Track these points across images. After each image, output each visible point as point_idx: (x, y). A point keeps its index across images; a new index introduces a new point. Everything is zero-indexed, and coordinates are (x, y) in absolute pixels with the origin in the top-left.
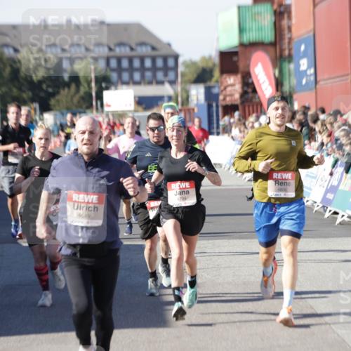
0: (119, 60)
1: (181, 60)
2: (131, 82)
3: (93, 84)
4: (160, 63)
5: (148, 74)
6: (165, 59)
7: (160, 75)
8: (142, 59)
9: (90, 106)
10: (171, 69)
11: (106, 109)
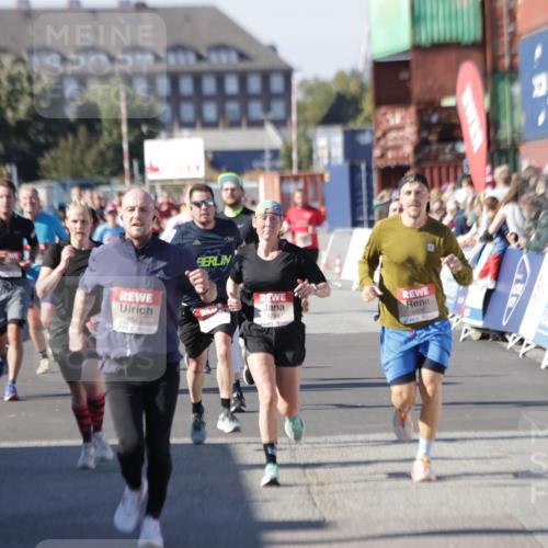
0: (174, 78)
1: (296, 79)
2: (199, 123)
3: (124, 128)
4: (255, 85)
5: (233, 107)
6: (266, 77)
7: (255, 109)
8: (220, 78)
9: (118, 171)
10: (278, 96)
11: (150, 176)
